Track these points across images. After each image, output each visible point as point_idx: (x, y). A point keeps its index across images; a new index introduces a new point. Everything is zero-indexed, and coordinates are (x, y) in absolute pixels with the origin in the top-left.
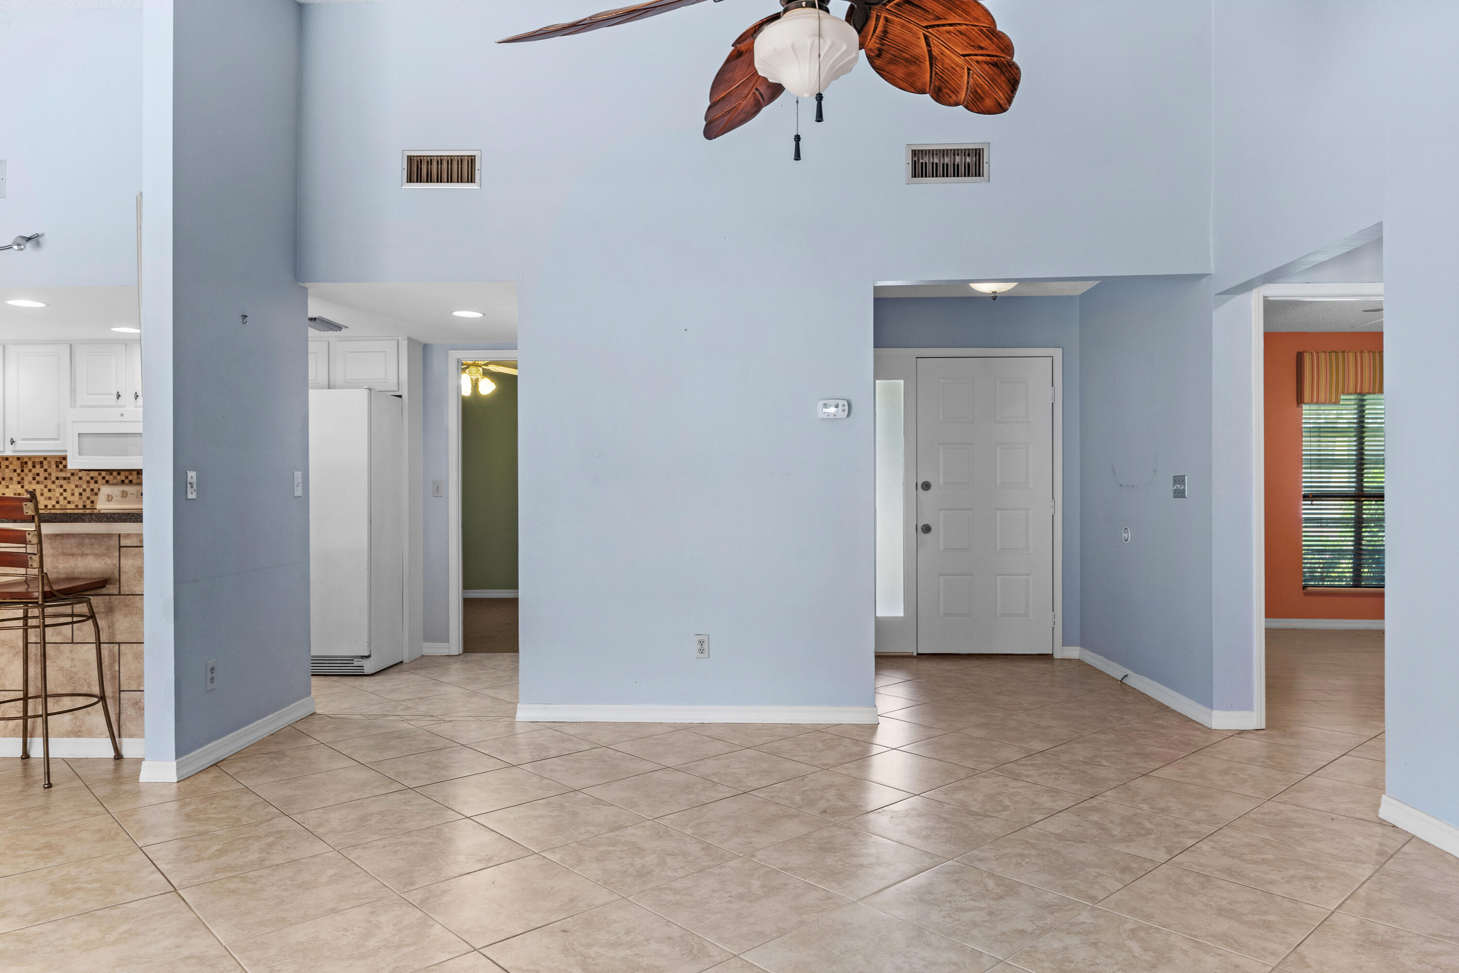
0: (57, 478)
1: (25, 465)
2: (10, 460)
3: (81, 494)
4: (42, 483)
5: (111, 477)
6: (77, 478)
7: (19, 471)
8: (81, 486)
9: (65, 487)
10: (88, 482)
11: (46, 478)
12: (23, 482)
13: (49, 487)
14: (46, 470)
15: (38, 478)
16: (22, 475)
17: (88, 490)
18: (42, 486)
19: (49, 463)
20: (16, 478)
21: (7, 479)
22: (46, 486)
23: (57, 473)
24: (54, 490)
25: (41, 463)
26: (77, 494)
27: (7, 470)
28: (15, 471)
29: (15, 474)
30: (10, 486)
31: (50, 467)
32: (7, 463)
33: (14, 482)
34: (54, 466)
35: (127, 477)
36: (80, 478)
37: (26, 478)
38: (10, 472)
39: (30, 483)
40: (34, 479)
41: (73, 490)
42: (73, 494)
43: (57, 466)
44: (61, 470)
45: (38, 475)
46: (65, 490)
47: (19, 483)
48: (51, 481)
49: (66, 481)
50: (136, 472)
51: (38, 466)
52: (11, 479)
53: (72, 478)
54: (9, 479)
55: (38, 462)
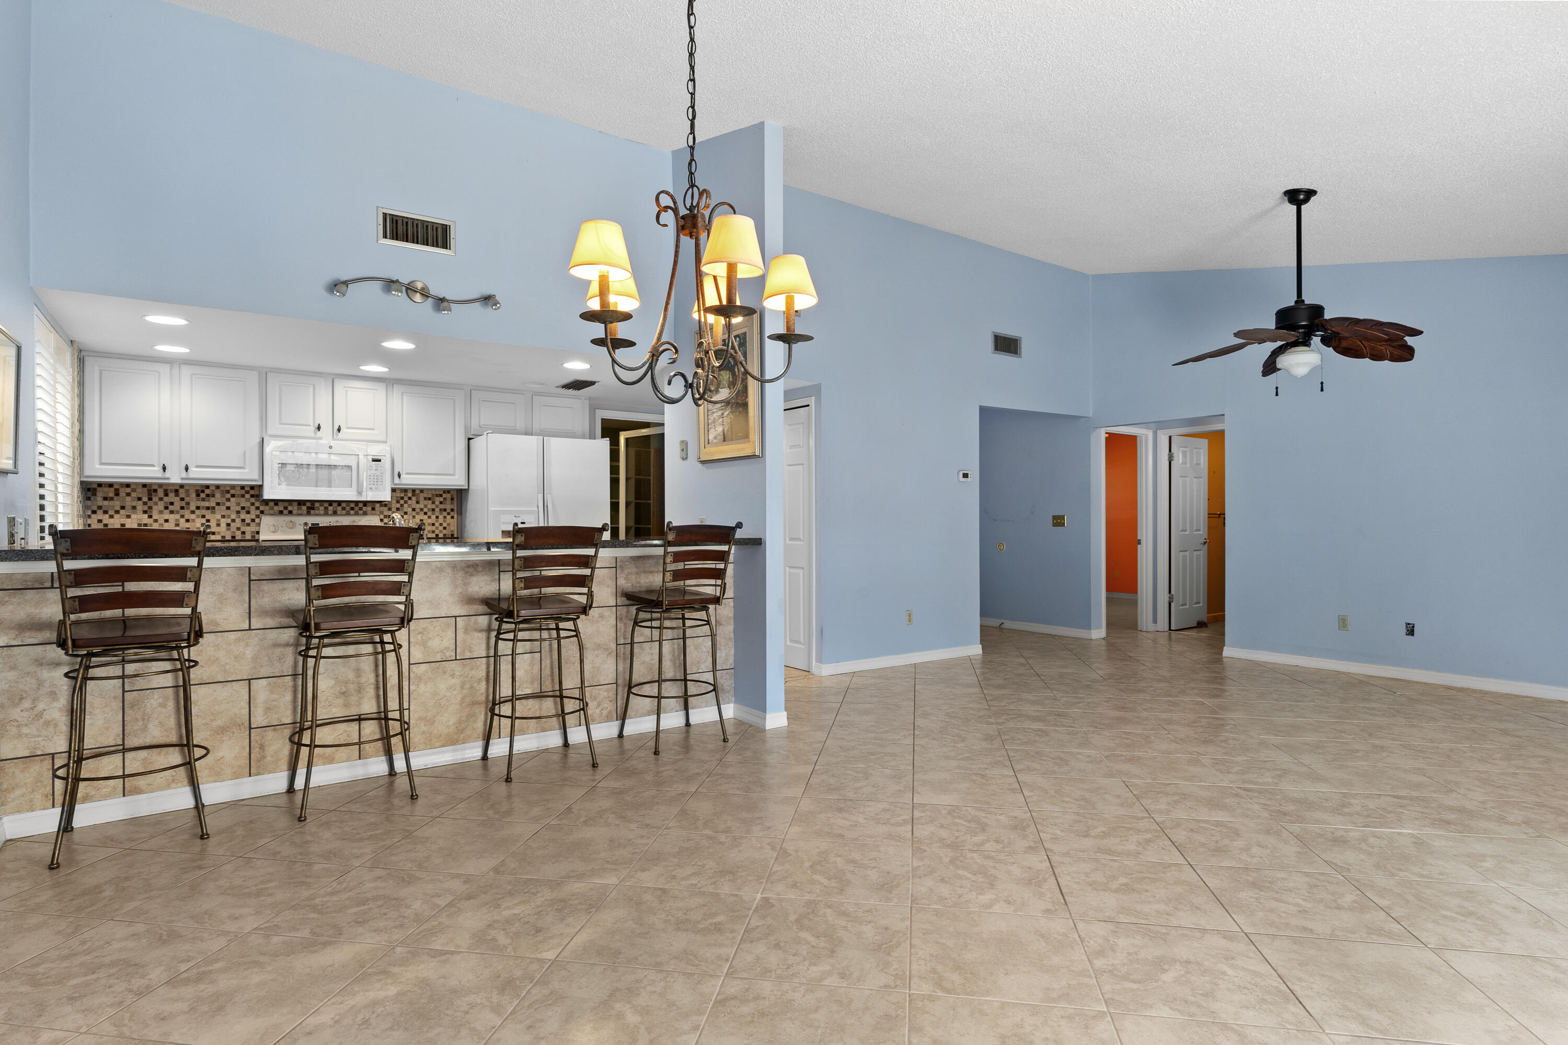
0: (198, 508)
1: (153, 493)
2: (132, 487)
3: (228, 525)
4: (178, 512)
5: (267, 508)
6: (224, 508)
7: (145, 499)
8: (229, 516)
9: (207, 517)
10: (238, 512)
11: (182, 508)
12: (151, 512)
13: (186, 517)
14: (182, 499)
15: (171, 508)
16: (150, 503)
17: (238, 520)
18: (178, 516)
19: (187, 491)
20: (140, 507)
21: (128, 508)
22: (182, 516)
23: (198, 502)
24: (193, 521)
25: (177, 491)
26: (223, 525)
27: (128, 499)
28: (139, 499)
29: (141, 502)
30: (133, 516)
31: (188, 496)
32: (128, 490)
33: (138, 512)
34: (194, 495)
35: (286, 508)
36: (228, 508)
37: (154, 507)
38: (132, 500)
39: (161, 512)
40: (166, 508)
41: (218, 520)
42: (218, 525)
43: (198, 495)
44: (203, 500)
45: (172, 504)
46: (208, 521)
47: (145, 512)
48: (189, 511)
49: (209, 511)
50: (296, 503)
51: (172, 495)
52: (134, 508)
53: (217, 507)
54: (130, 508)
55: (171, 490)
